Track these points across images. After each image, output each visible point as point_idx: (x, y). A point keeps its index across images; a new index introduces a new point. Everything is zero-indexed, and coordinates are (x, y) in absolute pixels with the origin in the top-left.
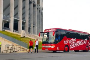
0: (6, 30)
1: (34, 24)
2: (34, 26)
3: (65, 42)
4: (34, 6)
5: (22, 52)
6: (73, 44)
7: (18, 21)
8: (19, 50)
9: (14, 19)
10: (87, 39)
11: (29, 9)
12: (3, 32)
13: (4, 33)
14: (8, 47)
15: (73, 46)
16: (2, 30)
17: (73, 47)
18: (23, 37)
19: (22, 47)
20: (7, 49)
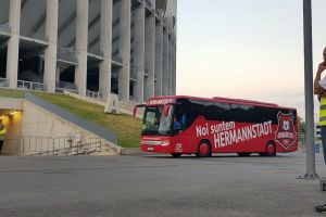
0: (66, 92)
1: (146, 71)
2: (146, 77)
3: (200, 131)
4: (148, 14)
5: (104, 153)
6: (223, 136)
7: (99, 61)
8: (98, 149)
9: (89, 58)
10: (270, 122)
11: (132, 25)
12: (58, 98)
13: (61, 100)
14: (71, 141)
15: (224, 142)
16: (54, 91)
17: (223, 145)
18: (112, 113)
19: (104, 141)
20: (68, 145)
